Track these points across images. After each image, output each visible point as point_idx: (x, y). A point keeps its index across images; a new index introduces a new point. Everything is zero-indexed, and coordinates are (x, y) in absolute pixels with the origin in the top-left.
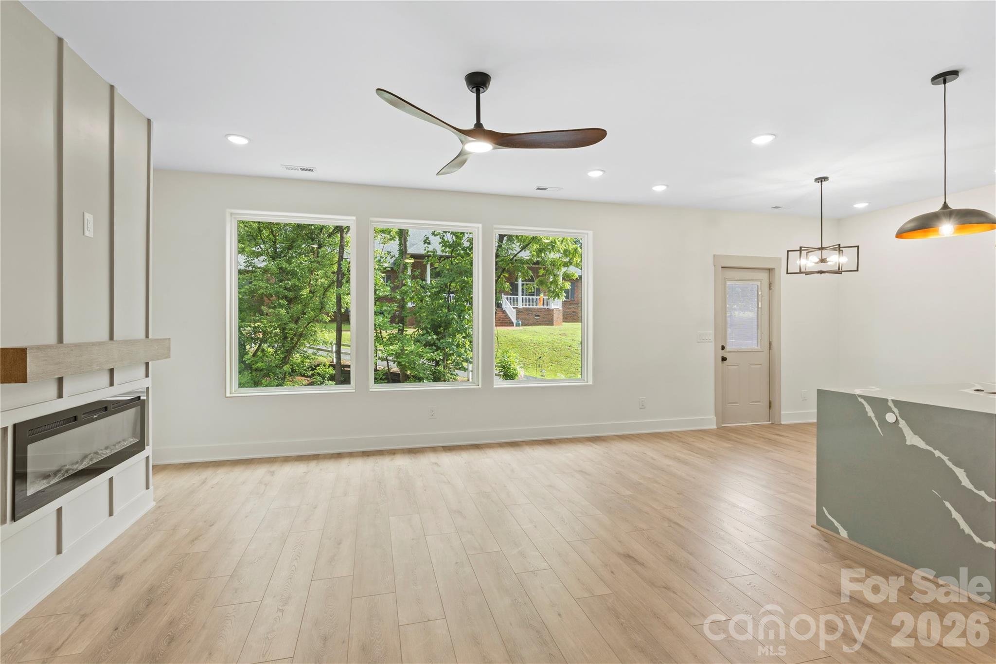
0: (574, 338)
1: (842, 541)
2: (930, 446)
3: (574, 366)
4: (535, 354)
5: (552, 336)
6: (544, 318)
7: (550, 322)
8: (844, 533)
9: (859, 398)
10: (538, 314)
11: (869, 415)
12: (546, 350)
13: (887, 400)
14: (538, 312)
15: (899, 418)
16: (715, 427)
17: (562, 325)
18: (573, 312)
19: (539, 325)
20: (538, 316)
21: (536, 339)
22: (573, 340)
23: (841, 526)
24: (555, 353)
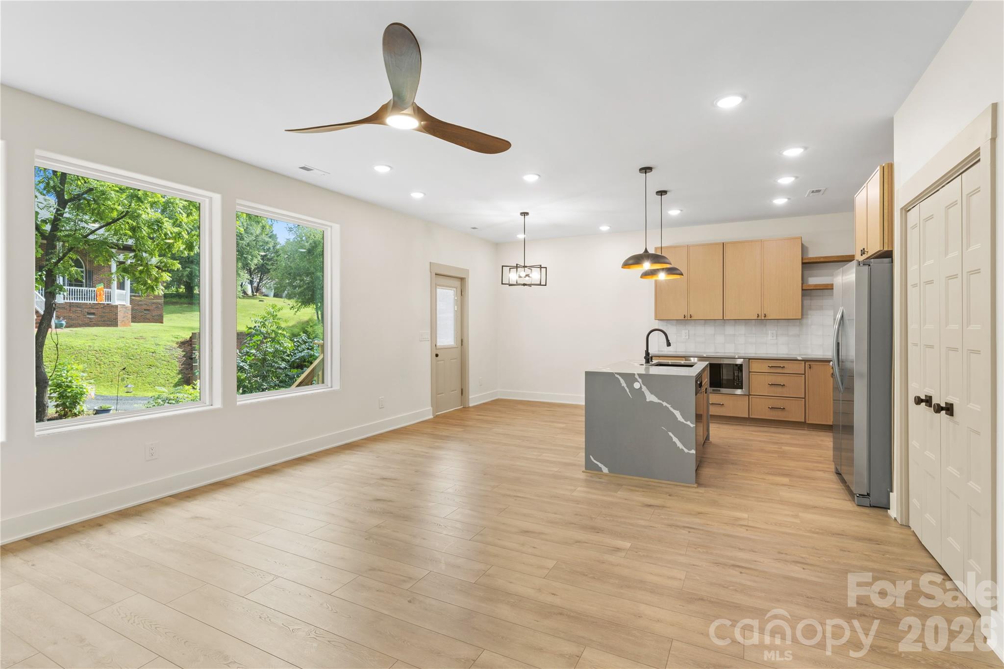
0: (157, 342)
1: (606, 475)
2: (661, 400)
3: (162, 376)
4: (100, 365)
5: (123, 340)
6: (102, 317)
7: (111, 321)
8: (605, 470)
9: (616, 375)
10: (92, 311)
11: (622, 385)
12: (116, 358)
13: (634, 374)
14: (92, 308)
15: (642, 385)
16: (431, 417)
17: (130, 326)
18: (145, 310)
19: (94, 326)
20: (93, 314)
21: (97, 345)
22: (157, 345)
23: (604, 465)
24: (131, 361)
